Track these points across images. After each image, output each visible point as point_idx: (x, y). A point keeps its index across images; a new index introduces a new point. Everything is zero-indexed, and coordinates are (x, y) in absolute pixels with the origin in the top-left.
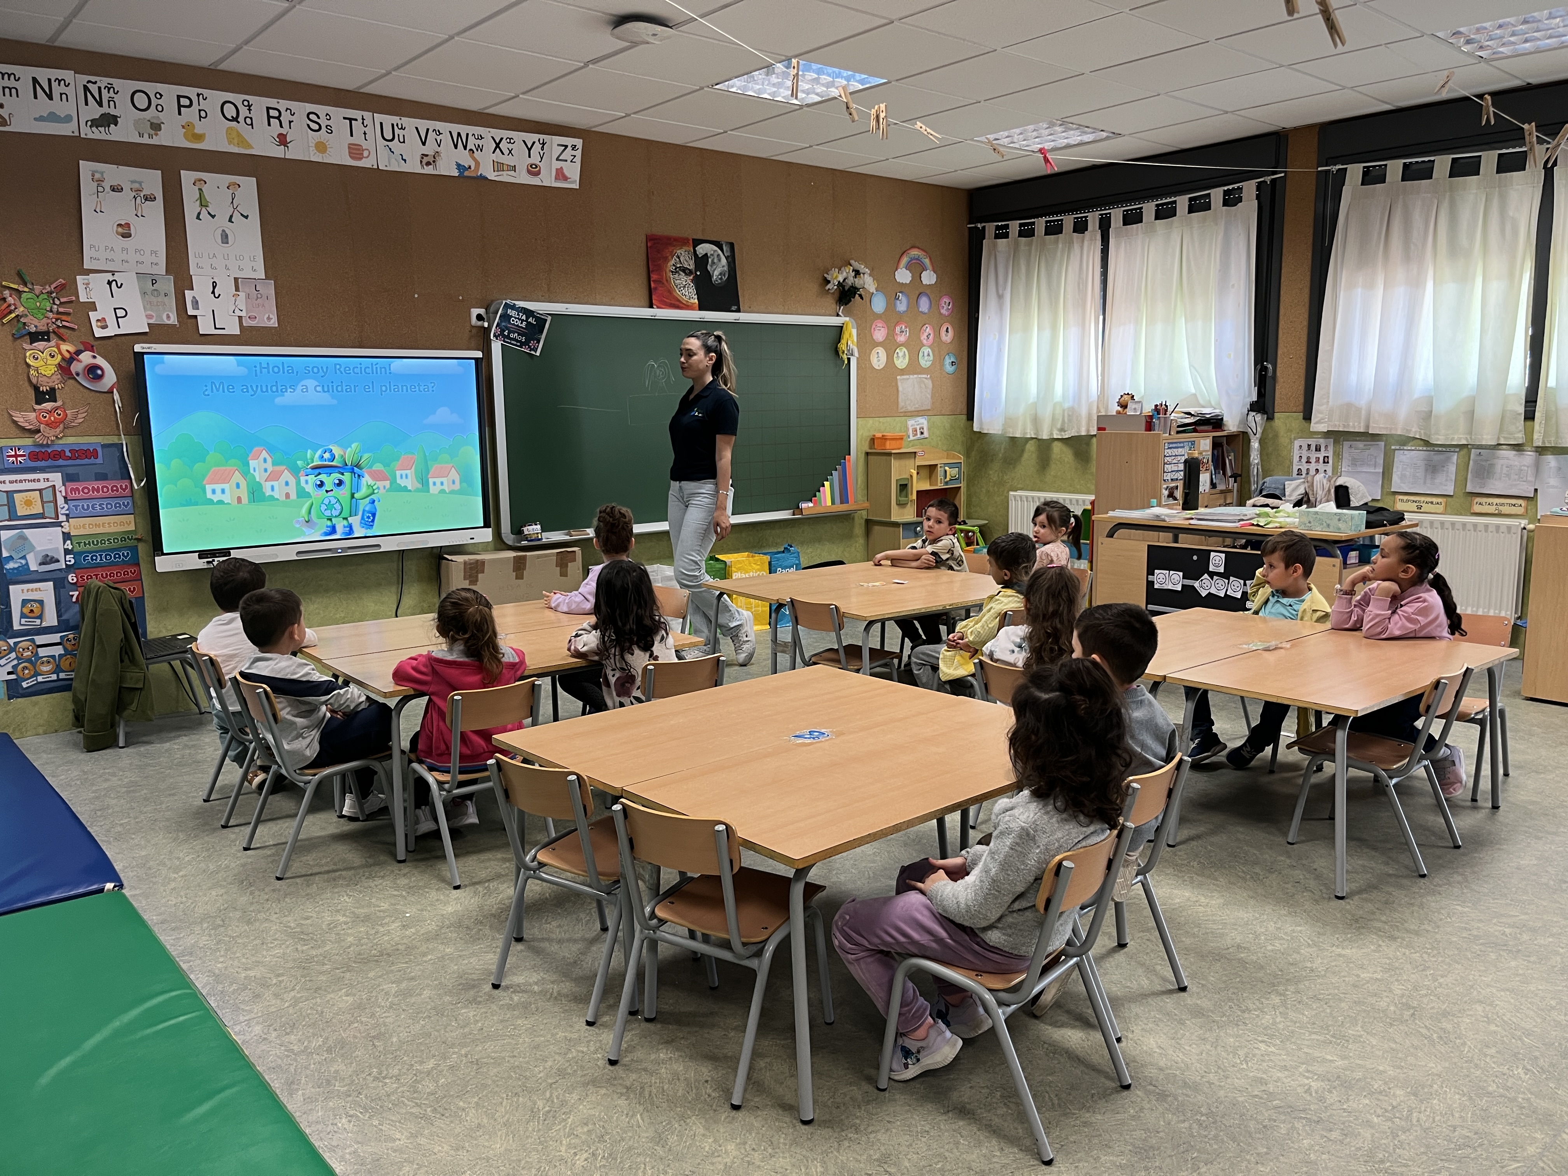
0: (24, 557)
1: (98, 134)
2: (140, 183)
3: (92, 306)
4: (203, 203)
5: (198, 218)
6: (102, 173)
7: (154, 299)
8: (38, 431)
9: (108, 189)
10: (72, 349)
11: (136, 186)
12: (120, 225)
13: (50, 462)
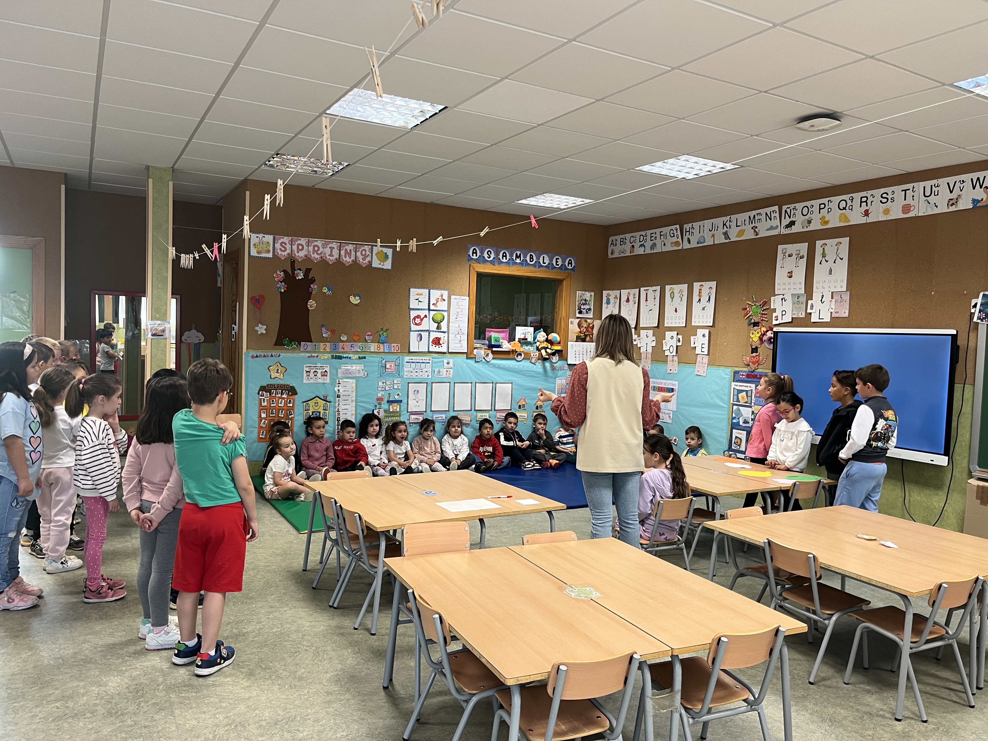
0: (739, 419)
1: (788, 231)
2: (799, 250)
3: (774, 311)
4: (824, 255)
5: (820, 263)
6: (786, 249)
7: (797, 306)
8: (749, 365)
9: (787, 256)
10: (765, 330)
11: (798, 252)
12: (789, 272)
13: (752, 379)
